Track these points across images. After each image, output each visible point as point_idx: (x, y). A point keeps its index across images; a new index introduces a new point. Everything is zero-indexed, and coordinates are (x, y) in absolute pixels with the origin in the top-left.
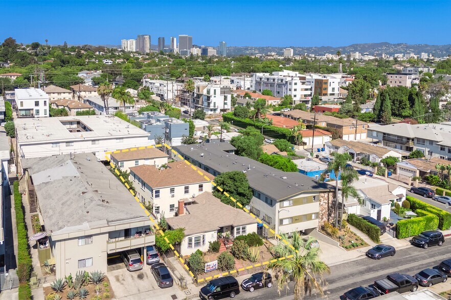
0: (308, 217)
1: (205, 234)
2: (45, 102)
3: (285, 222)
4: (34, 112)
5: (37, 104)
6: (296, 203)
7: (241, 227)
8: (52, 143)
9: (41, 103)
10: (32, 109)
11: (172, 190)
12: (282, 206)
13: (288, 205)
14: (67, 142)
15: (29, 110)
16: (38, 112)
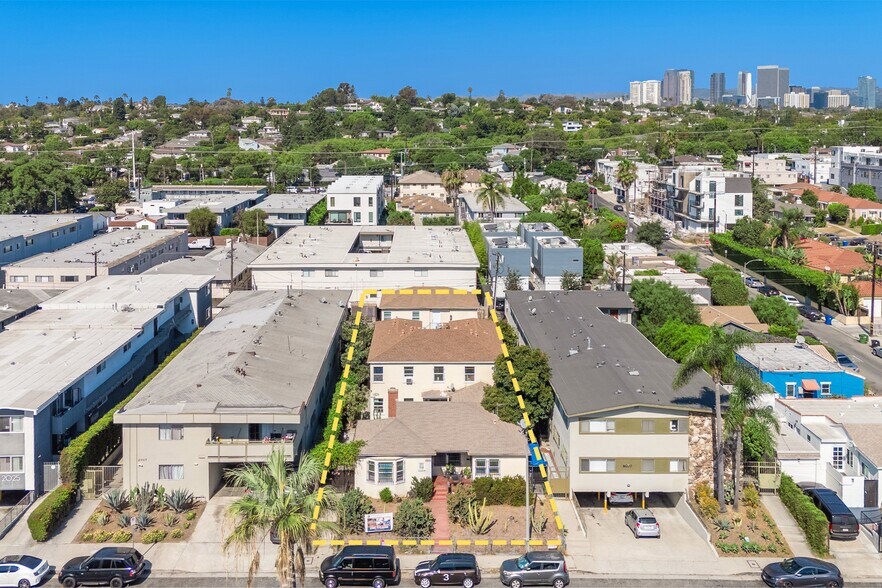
0: (661, 465)
1: (405, 459)
2: (371, 199)
3: (594, 466)
4: (352, 217)
5: (357, 202)
6: (624, 428)
7: (488, 459)
8: (303, 269)
9: (364, 200)
10: (350, 212)
11: (409, 371)
12: (584, 429)
13: (605, 431)
14: (327, 269)
15: (345, 212)
16: (358, 216)
